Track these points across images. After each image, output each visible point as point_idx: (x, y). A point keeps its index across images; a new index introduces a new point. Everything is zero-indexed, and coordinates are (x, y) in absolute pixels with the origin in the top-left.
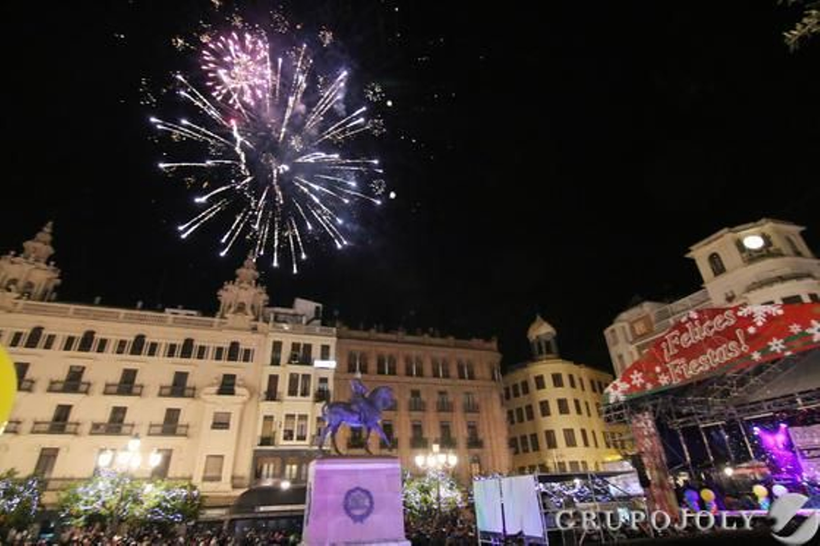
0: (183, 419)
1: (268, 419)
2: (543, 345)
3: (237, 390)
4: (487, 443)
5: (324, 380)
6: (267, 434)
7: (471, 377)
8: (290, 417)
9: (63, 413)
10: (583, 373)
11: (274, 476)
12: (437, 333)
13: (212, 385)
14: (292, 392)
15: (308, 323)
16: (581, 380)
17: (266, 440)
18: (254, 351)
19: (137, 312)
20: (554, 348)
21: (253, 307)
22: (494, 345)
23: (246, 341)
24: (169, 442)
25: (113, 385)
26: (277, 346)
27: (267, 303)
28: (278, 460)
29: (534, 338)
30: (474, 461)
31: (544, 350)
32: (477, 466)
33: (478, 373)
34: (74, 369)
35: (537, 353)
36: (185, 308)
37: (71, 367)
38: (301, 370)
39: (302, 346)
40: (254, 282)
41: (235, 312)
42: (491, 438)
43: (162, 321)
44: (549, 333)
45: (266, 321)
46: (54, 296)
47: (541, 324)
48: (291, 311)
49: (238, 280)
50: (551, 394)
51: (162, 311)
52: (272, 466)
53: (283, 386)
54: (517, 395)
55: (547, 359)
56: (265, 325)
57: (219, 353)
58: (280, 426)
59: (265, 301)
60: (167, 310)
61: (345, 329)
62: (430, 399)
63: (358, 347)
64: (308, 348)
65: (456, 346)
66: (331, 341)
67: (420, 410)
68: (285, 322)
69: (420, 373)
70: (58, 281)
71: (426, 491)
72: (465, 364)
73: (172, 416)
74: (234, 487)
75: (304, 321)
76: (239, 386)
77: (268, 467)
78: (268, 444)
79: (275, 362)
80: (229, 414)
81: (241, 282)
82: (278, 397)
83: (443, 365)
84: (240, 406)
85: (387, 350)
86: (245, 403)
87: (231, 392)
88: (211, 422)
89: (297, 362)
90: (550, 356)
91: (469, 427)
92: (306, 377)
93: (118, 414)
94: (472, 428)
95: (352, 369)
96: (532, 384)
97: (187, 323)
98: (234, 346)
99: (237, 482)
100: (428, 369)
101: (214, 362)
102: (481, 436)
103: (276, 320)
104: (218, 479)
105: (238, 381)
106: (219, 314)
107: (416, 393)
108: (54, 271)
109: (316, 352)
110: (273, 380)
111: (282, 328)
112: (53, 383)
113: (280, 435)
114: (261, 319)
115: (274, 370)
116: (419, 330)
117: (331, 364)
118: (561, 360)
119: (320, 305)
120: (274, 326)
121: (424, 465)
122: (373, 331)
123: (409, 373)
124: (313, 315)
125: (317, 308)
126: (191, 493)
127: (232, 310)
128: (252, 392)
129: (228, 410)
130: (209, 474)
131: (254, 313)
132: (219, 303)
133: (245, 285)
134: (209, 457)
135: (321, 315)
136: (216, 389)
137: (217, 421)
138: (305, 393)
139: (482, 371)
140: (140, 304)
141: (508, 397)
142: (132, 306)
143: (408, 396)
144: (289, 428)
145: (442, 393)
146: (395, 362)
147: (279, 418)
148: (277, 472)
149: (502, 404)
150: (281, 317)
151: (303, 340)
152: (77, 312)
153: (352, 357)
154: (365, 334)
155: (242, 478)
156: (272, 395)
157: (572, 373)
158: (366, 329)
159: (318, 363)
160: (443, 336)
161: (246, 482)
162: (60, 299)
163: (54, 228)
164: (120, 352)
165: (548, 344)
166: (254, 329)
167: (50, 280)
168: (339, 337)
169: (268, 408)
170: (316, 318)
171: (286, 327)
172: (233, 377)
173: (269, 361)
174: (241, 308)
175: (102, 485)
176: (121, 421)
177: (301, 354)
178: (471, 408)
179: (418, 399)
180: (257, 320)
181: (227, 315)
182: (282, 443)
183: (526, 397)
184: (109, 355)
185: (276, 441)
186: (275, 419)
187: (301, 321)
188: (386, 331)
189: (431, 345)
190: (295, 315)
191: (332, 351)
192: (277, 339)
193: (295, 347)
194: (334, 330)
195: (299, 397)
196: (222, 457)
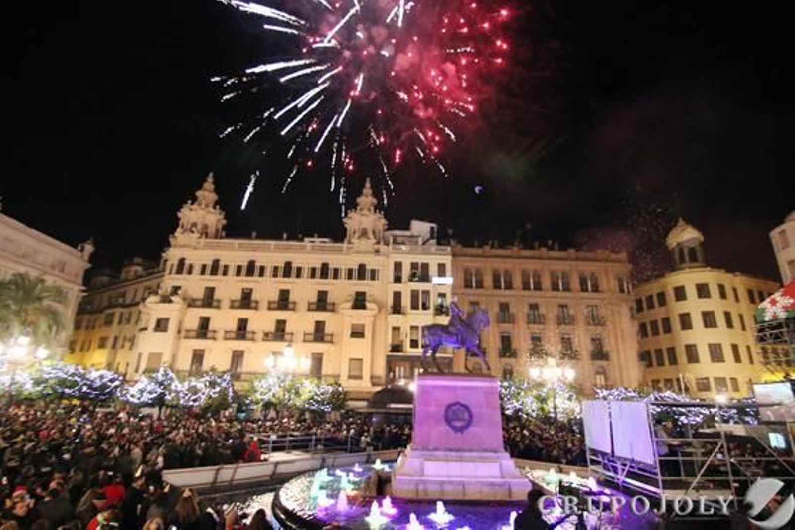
0: (328, 329)
1: (396, 329)
2: (686, 251)
3: (368, 305)
4: (613, 356)
5: (442, 295)
6: (396, 343)
7: (596, 289)
8: (414, 328)
9: (243, 325)
10: (739, 282)
11: (405, 377)
12: (556, 246)
13: (347, 301)
14: (415, 307)
15: (424, 243)
16: (735, 290)
17: (396, 348)
18: (378, 271)
19: (284, 243)
20: (699, 256)
21: (374, 232)
22: (623, 255)
23: (372, 262)
24: (319, 347)
25: (274, 302)
26: (398, 266)
27: (386, 227)
28: (408, 365)
29: (674, 244)
30: (598, 373)
31: (687, 258)
32: (602, 377)
33: (603, 285)
34: (246, 291)
35: (678, 261)
36: (319, 236)
37: (243, 290)
38: (421, 286)
39: (420, 265)
40: (372, 208)
41: (359, 237)
42: (618, 351)
43: (303, 248)
44: (693, 238)
45: (387, 244)
46: (224, 234)
47: (684, 230)
48: (407, 233)
49: (358, 208)
50: (694, 306)
51: (302, 240)
52: (402, 369)
53: (406, 301)
54: (651, 306)
55: (690, 268)
56: (385, 247)
57: (350, 275)
58: (407, 336)
59: (384, 225)
60: (306, 239)
61: (459, 247)
62: (550, 311)
63: (473, 264)
64: (425, 266)
65: (577, 259)
66: (447, 260)
67: (540, 323)
68: (403, 243)
69: (538, 287)
70: (224, 222)
71: (543, 400)
72: (589, 277)
73: (320, 326)
74: (374, 384)
75: (420, 242)
76: (370, 302)
77: (400, 370)
78: (398, 351)
79: (398, 280)
80: (363, 326)
81: (361, 210)
82: (402, 311)
83: (563, 279)
84: (372, 319)
85: (502, 265)
86: (375, 316)
87: (364, 307)
88: (349, 333)
89: (417, 279)
90: (694, 264)
91: (593, 340)
92: (426, 293)
93: (281, 325)
94: (597, 341)
95: (468, 285)
96: (671, 295)
97: (323, 250)
98: (362, 267)
99: (375, 380)
100: (546, 283)
101: (347, 282)
102: (606, 348)
103: (395, 242)
104: (360, 377)
105: (368, 298)
106: (346, 240)
107: (534, 307)
108: (220, 214)
109: (433, 270)
110: (397, 296)
111: (401, 249)
112: (233, 302)
113: (407, 344)
114: (382, 242)
115: (397, 287)
116: (536, 244)
117: (448, 280)
118: (709, 269)
119: (434, 225)
120: (393, 248)
121: (540, 377)
122: (487, 248)
123: (526, 287)
124: (428, 236)
125: (432, 228)
126: (337, 389)
127: (357, 235)
128: (381, 307)
129: (361, 322)
130: (352, 374)
131: (375, 237)
132: (345, 230)
133: (365, 212)
134: (351, 360)
135: (435, 235)
136: (350, 305)
137: (356, 331)
138: (425, 307)
139: (608, 283)
140: (285, 236)
141: (640, 309)
142: (280, 238)
143: (526, 310)
144: (415, 338)
145: (563, 306)
146: (510, 276)
147: (405, 329)
148: (408, 374)
149: (632, 317)
150: (399, 240)
151: (421, 259)
152: (240, 245)
153: (467, 273)
154: (480, 251)
155: (379, 378)
156: (397, 309)
157: (722, 283)
158: (481, 246)
159: (436, 280)
160: (563, 248)
161: (383, 381)
162: (228, 236)
163: (214, 177)
164: (275, 276)
165: (692, 251)
166: (377, 251)
167: (218, 221)
168: (454, 255)
169: (395, 320)
170: (432, 237)
171: (404, 247)
172: (364, 294)
173: (392, 279)
174: (364, 233)
175: (272, 380)
176: (283, 330)
177: (419, 272)
178: (596, 320)
179: (536, 313)
180: (378, 243)
181: (353, 240)
182: (410, 351)
183: (663, 308)
184: (268, 279)
185: (404, 348)
186: (402, 330)
187: (417, 242)
188: (501, 247)
189: (549, 258)
190: (412, 236)
191: (448, 268)
192: (398, 260)
193: (414, 266)
194: (449, 248)
195: (421, 311)
196: (361, 360)
